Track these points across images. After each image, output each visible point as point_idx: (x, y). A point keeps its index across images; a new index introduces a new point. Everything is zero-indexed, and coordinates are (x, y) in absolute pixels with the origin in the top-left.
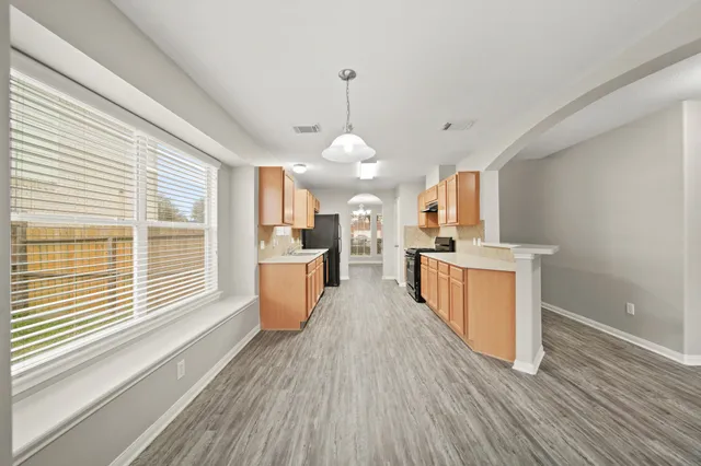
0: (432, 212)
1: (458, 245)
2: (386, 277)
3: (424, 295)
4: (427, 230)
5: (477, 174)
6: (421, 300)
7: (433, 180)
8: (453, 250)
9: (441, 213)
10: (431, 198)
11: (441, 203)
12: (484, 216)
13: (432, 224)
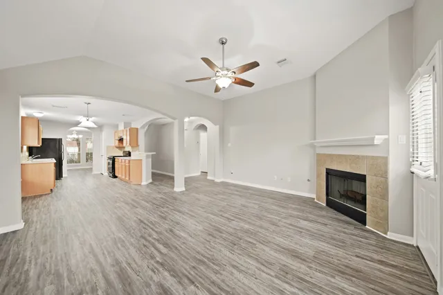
0: (121, 140)
1: (132, 154)
2: (95, 172)
3: (116, 174)
4: (120, 148)
5: (137, 129)
6: (115, 177)
7: (121, 127)
8: (130, 156)
9: (124, 141)
10: (121, 135)
11: (124, 137)
12: (139, 144)
13: (121, 145)
